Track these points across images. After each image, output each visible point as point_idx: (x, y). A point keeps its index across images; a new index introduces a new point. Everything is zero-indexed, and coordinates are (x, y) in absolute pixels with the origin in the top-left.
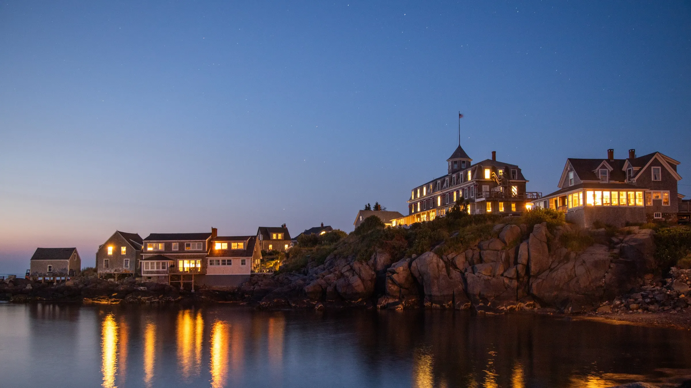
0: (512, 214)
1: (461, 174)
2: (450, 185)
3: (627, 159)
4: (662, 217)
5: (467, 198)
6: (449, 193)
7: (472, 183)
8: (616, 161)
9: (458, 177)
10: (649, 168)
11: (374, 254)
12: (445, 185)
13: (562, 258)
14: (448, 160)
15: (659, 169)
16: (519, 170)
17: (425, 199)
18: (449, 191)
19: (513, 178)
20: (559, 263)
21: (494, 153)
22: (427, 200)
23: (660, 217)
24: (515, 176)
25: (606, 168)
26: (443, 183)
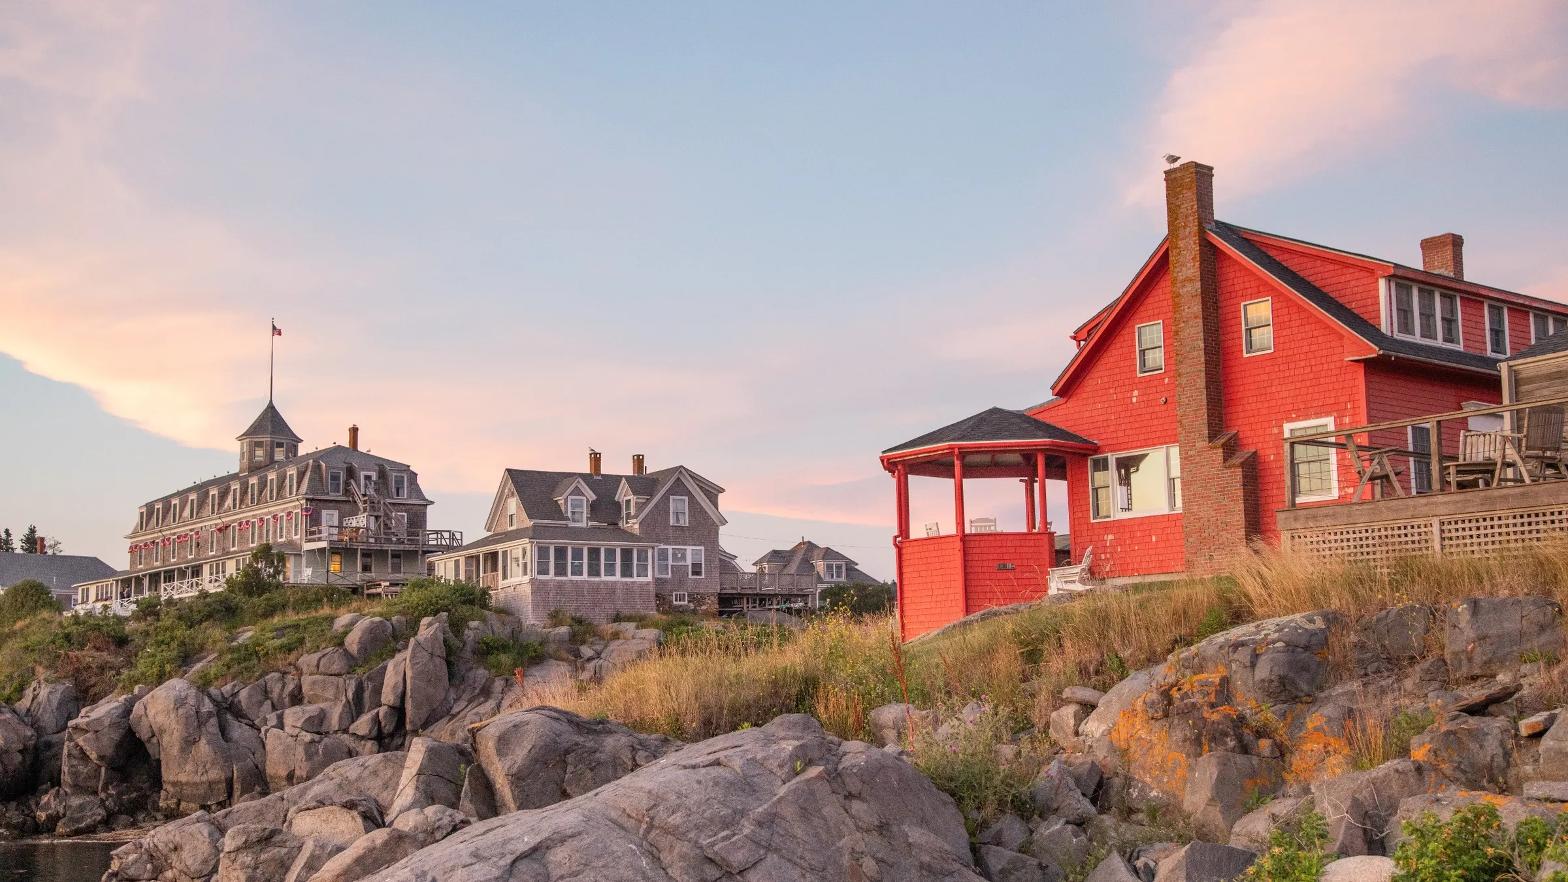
0: (388, 584)
1: (269, 478)
2: (242, 501)
3: (627, 478)
4: (689, 602)
5: (283, 540)
6: (240, 524)
7: (297, 503)
8: (607, 477)
9: (263, 484)
10: (665, 498)
11: (34, 684)
12: (229, 501)
13: (477, 691)
14: (240, 439)
15: (684, 500)
16: (413, 476)
17: (174, 534)
18: (240, 519)
19: (398, 495)
20: (470, 702)
21: (354, 431)
22: (179, 537)
23: (684, 600)
24: (400, 491)
25: (584, 495)
26: (223, 496)
